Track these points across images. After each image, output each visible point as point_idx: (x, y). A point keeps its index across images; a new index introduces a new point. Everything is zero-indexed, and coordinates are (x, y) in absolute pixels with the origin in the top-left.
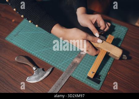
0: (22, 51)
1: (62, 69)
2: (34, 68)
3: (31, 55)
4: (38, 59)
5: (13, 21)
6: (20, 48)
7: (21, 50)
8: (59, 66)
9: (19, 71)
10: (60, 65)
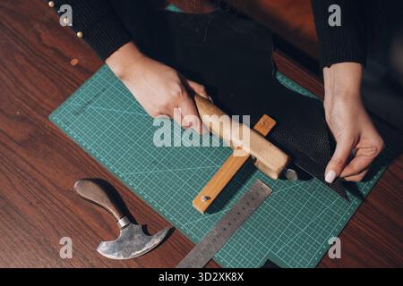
0: (92, 163)
1: (194, 236)
2: (122, 223)
3: (116, 180)
4: (134, 195)
5: (74, 62)
6: (88, 152)
7: (90, 161)
8: (187, 226)
9: (82, 221)
10: (191, 226)
